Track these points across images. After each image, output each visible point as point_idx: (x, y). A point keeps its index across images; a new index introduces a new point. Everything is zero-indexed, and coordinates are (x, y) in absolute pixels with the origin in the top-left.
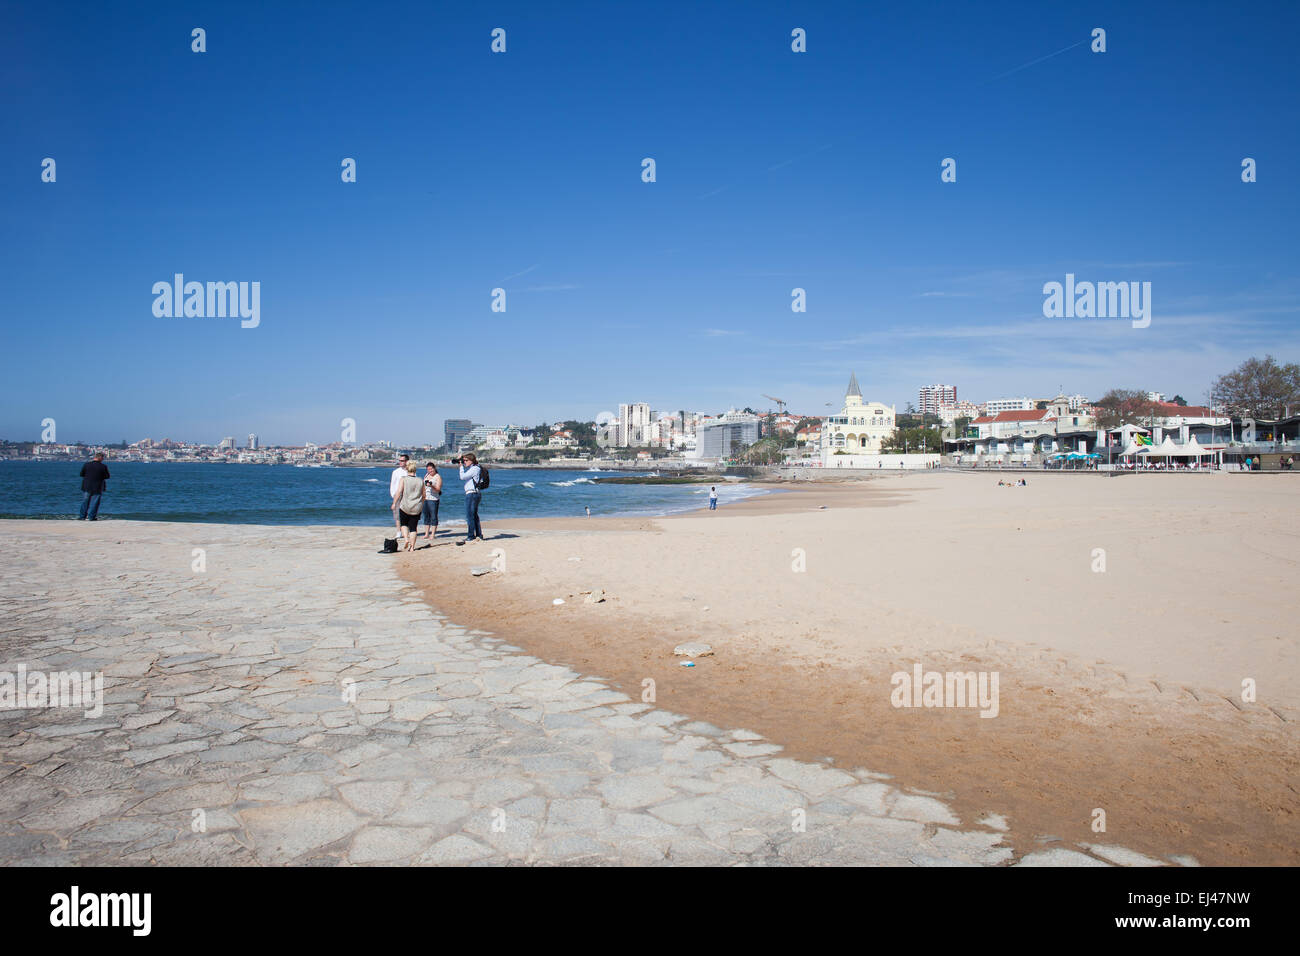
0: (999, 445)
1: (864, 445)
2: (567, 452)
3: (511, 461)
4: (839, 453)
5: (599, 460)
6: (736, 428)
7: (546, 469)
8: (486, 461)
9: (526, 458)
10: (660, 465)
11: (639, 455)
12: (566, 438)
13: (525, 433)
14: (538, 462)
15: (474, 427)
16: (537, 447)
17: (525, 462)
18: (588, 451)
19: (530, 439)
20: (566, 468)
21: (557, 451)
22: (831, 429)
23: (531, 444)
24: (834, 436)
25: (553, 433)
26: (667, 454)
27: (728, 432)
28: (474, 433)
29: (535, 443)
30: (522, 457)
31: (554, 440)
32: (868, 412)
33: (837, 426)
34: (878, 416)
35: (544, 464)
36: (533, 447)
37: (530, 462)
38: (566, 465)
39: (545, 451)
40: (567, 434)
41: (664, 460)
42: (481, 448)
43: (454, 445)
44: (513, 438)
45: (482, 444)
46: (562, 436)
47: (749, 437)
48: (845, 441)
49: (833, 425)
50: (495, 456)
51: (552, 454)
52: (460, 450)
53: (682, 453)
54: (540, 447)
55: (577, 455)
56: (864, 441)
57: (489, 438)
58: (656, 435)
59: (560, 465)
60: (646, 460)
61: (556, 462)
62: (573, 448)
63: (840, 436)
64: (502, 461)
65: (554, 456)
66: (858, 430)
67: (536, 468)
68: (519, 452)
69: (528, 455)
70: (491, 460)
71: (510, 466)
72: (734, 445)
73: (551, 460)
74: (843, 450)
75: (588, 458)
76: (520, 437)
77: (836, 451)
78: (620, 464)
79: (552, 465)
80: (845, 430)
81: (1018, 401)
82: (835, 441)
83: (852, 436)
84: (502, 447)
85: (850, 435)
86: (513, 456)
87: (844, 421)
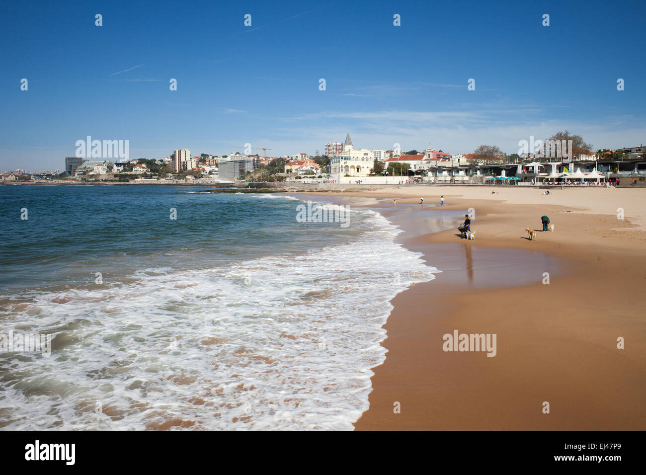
0: (443, 172)
1: (358, 171)
2: (145, 175)
3: (111, 181)
4: (347, 176)
5: (164, 179)
6: (242, 163)
7: (134, 185)
8: (96, 181)
9: (120, 179)
10: (200, 182)
11: (187, 177)
12: (143, 168)
13: (118, 165)
14: (128, 181)
15: (84, 161)
16: (126, 173)
17: (120, 181)
18: (157, 175)
19: (121, 168)
20: (146, 184)
21: (139, 175)
22: (342, 162)
23: (122, 171)
24: (344, 166)
25: (134, 165)
26: (202, 176)
27: (238, 164)
28: (84, 165)
29: (125, 170)
30: (118, 179)
31: (136, 169)
32: (360, 154)
33: (346, 161)
34: (365, 157)
35: (132, 182)
36: (123, 173)
37: (124, 181)
38: (146, 183)
39: (131, 175)
40: (143, 165)
41: (202, 179)
42: (91, 173)
43: (72, 172)
44: (110, 168)
45: (91, 171)
46: (140, 167)
47: (249, 167)
48: (349, 169)
49: (343, 161)
50: (100, 178)
51: (136, 176)
52: (76, 175)
53: (211, 176)
54: (128, 173)
55: (151, 177)
56: (358, 169)
57: (95, 168)
58: (194, 166)
59: (142, 183)
60: (191, 180)
61: (139, 181)
62: (148, 173)
63: (347, 167)
64: (106, 181)
65: (137, 178)
66: (356, 164)
67: (128, 185)
68: (116, 176)
69: (121, 177)
70: (99, 180)
71: (112, 183)
72: (242, 171)
73: (135, 180)
74: (349, 174)
75: (158, 179)
76: (115, 167)
77: (345, 174)
78: (177, 182)
79: (137, 183)
80: (350, 163)
81: (379, 151)
82: (344, 169)
83: (353, 167)
84: (104, 172)
85: (351, 166)
86: (112, 178)
87: (348, 159)
